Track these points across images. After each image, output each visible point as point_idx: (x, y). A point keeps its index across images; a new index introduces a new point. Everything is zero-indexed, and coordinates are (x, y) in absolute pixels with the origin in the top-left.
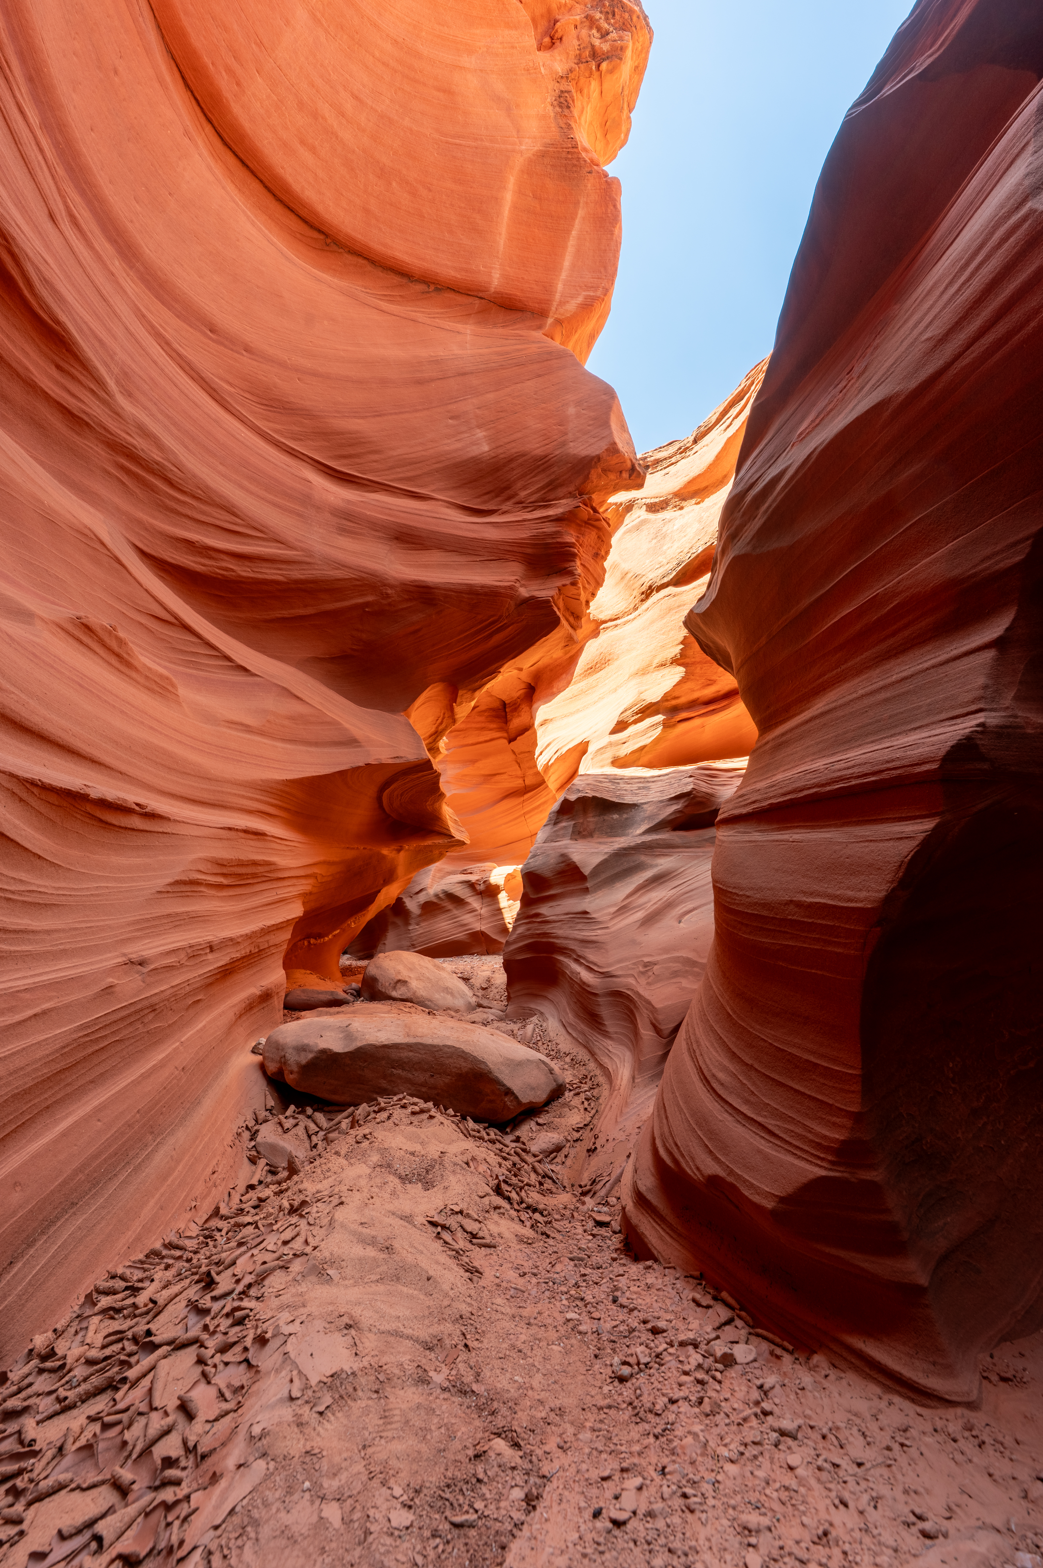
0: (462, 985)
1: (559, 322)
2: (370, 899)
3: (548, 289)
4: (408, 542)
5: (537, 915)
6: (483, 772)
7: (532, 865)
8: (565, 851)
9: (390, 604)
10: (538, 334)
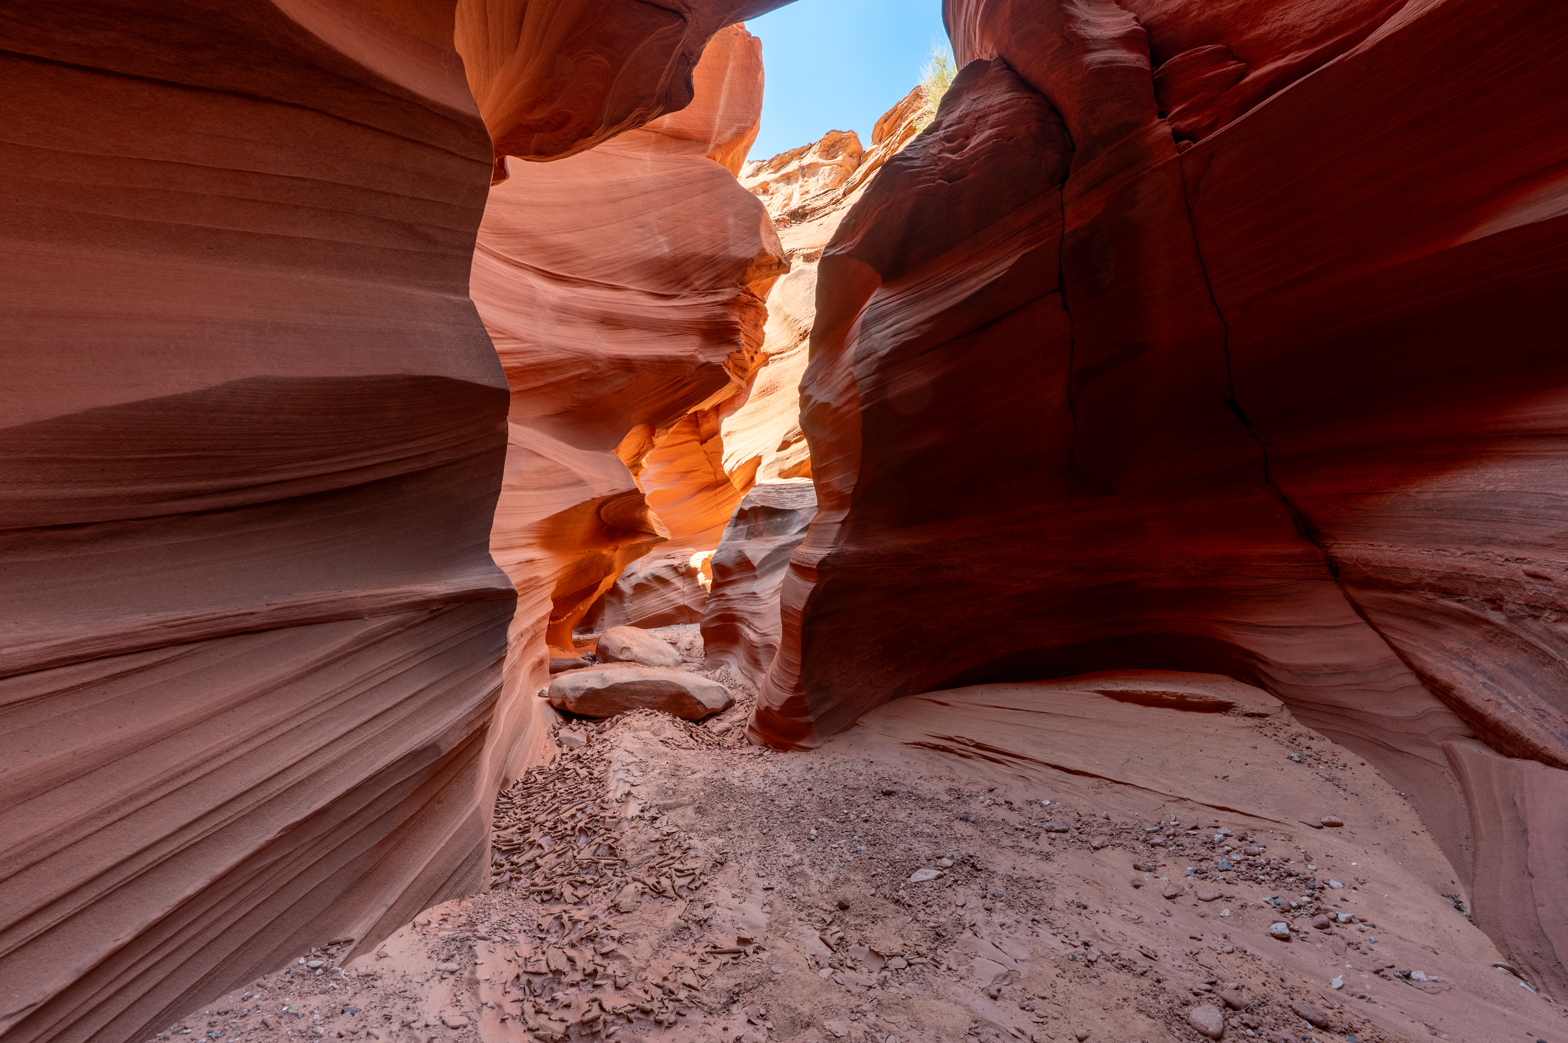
0: (671, 648)
1: (718, 146)
2: (594, 588)
3: (709, 123)
4: (611, 325)
5: (723, 595)
6: (679, 470)
7: (719, 558)
8: (741, 548)
9: (600, 373)
10: (702, 157)
